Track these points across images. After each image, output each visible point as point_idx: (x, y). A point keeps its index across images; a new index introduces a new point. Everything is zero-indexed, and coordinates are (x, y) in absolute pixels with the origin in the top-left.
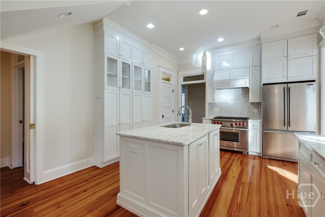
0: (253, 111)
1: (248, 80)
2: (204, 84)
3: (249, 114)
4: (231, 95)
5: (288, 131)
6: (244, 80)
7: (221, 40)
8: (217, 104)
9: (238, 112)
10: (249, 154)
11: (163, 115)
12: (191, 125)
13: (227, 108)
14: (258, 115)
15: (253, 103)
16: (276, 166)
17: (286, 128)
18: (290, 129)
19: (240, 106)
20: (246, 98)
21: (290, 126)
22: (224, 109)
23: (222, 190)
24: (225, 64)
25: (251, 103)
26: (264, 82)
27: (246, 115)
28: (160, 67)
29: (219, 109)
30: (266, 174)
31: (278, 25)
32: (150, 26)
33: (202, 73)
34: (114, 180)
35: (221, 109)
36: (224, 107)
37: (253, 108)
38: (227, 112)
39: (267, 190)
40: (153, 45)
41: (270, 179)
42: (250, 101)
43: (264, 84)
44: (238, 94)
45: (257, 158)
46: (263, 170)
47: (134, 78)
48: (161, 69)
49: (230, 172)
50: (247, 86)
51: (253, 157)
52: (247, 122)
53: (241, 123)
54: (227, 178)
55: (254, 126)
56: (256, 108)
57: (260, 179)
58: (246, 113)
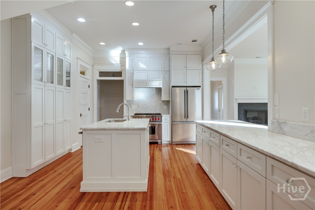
0: (163, 107)
1: (161, 82)
2: (122, 82)
3: (161, 110)
4: (147, 93)
5: (187, 121)
6: (158, 82)
7: (141, 44)
8: (135, 101)
9: (153, 109)
10: (162, 143)
11: (81, 114)
12: (130, 120)
13: (143, 105)
14: (167, 111)
15: (164, 101)
16: (181, 148)
17: (185, 120)
18: (188, 120)
19: (154, 104)
20: (159, 97)
21: (188, 118)
22: (141, 106)
23: (154, 166)
24: (142, 66)
25: (162, 101)
26: (173, 84)
27: (158, 111)
28: (78, 60)
29: (136, 106)
30: (177, 153)
31: (181, 44)
32: (81, 20)
33: (121, 70)
34: (56, 181)
35: (138, 107)
36: (141, 104)
37: (163, 105)
38: (143, 109)
39: (180, 160)
40: (73, 34)
41: (180, 154)
42: (162, 100)
43: (173, 87)
44: (153, 93)
45: (168, 145)
46: (175, 151)
47: (58, 71)
48: (80, 62)
49: (155, 156)
50: (161, 86)
51: (165, 145)
52: (161, 117)
53: (157, 118)
54: (155, 160)
55: (166, 119)
56: (166, 105)
57: (175, 156)
58: (159, 110)
